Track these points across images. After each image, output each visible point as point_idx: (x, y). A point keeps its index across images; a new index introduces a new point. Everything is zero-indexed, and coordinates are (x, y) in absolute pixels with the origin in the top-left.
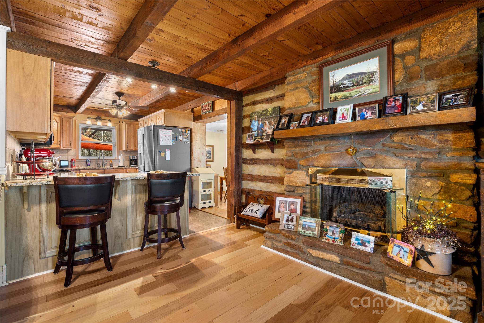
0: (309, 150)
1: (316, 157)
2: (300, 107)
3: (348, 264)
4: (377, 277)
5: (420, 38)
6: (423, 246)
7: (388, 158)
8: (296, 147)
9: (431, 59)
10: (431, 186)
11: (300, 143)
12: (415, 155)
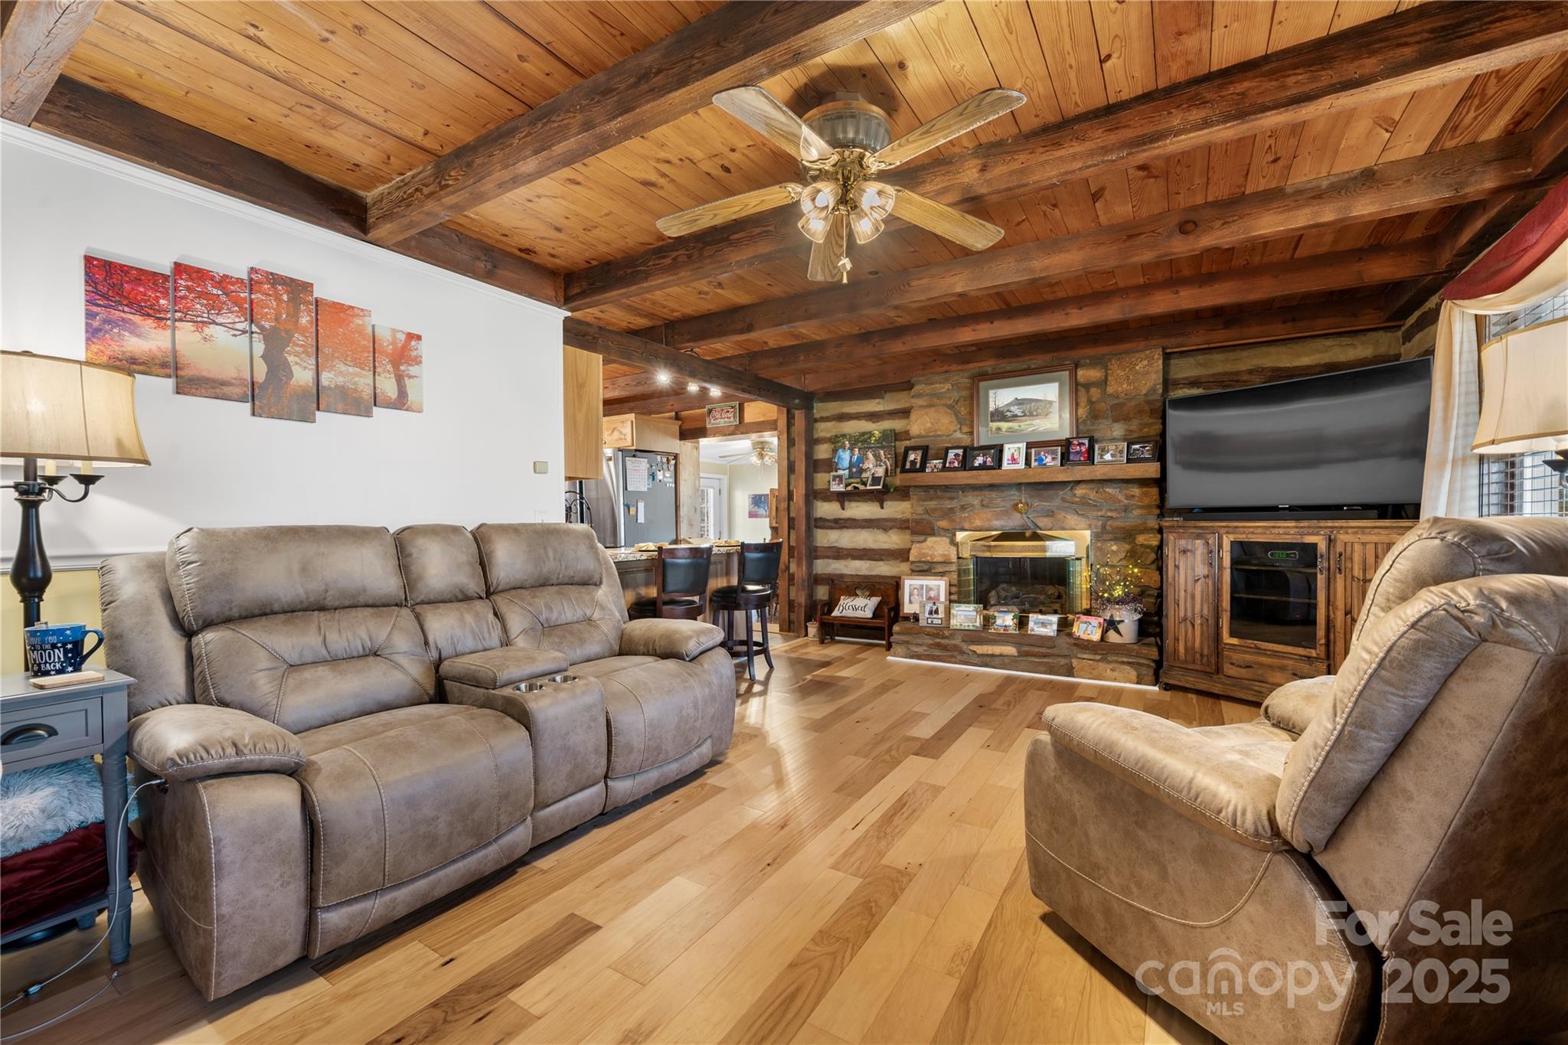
0: (954, 504)
1: (966, 515)
2: (939, 436)
3: (1027, 654)
4: (1063, 661)
5: (1107, 369)
6: (1112, 616)
7: (1069, 517)
8: (931, 499)
9: (1117, 397)
10: (1118, 551)
11: (939, 493)
12: (1100, 514)
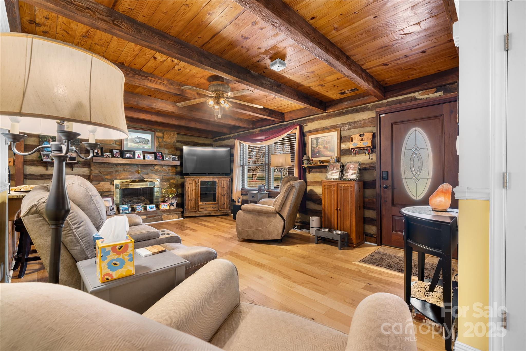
0: (112, 170)
1: (118, 174)
5: (163, 134)
6: (172, 202)
7: (153, 175)
8: (102, 168)
9: (166, 142)
11: (106, 165)
12: (162, 174)
